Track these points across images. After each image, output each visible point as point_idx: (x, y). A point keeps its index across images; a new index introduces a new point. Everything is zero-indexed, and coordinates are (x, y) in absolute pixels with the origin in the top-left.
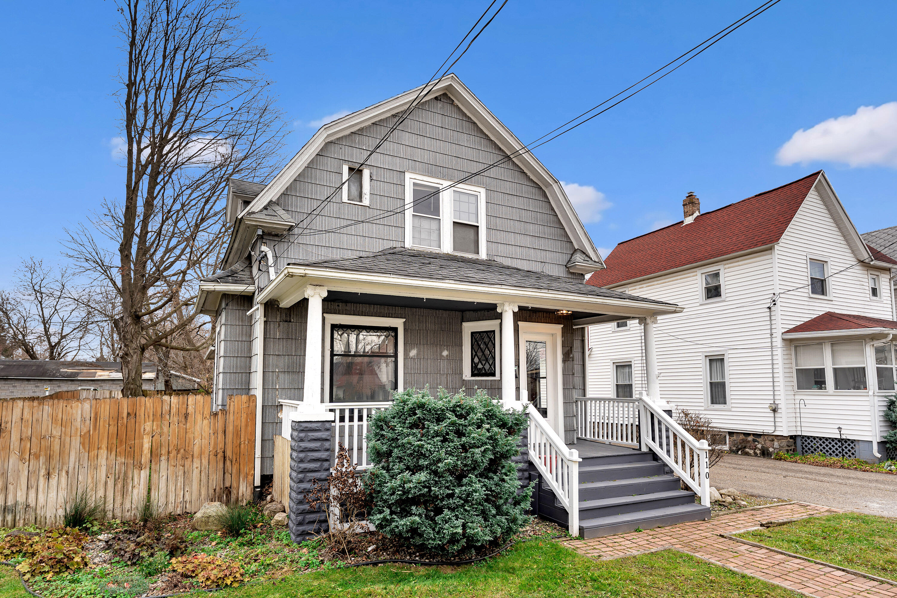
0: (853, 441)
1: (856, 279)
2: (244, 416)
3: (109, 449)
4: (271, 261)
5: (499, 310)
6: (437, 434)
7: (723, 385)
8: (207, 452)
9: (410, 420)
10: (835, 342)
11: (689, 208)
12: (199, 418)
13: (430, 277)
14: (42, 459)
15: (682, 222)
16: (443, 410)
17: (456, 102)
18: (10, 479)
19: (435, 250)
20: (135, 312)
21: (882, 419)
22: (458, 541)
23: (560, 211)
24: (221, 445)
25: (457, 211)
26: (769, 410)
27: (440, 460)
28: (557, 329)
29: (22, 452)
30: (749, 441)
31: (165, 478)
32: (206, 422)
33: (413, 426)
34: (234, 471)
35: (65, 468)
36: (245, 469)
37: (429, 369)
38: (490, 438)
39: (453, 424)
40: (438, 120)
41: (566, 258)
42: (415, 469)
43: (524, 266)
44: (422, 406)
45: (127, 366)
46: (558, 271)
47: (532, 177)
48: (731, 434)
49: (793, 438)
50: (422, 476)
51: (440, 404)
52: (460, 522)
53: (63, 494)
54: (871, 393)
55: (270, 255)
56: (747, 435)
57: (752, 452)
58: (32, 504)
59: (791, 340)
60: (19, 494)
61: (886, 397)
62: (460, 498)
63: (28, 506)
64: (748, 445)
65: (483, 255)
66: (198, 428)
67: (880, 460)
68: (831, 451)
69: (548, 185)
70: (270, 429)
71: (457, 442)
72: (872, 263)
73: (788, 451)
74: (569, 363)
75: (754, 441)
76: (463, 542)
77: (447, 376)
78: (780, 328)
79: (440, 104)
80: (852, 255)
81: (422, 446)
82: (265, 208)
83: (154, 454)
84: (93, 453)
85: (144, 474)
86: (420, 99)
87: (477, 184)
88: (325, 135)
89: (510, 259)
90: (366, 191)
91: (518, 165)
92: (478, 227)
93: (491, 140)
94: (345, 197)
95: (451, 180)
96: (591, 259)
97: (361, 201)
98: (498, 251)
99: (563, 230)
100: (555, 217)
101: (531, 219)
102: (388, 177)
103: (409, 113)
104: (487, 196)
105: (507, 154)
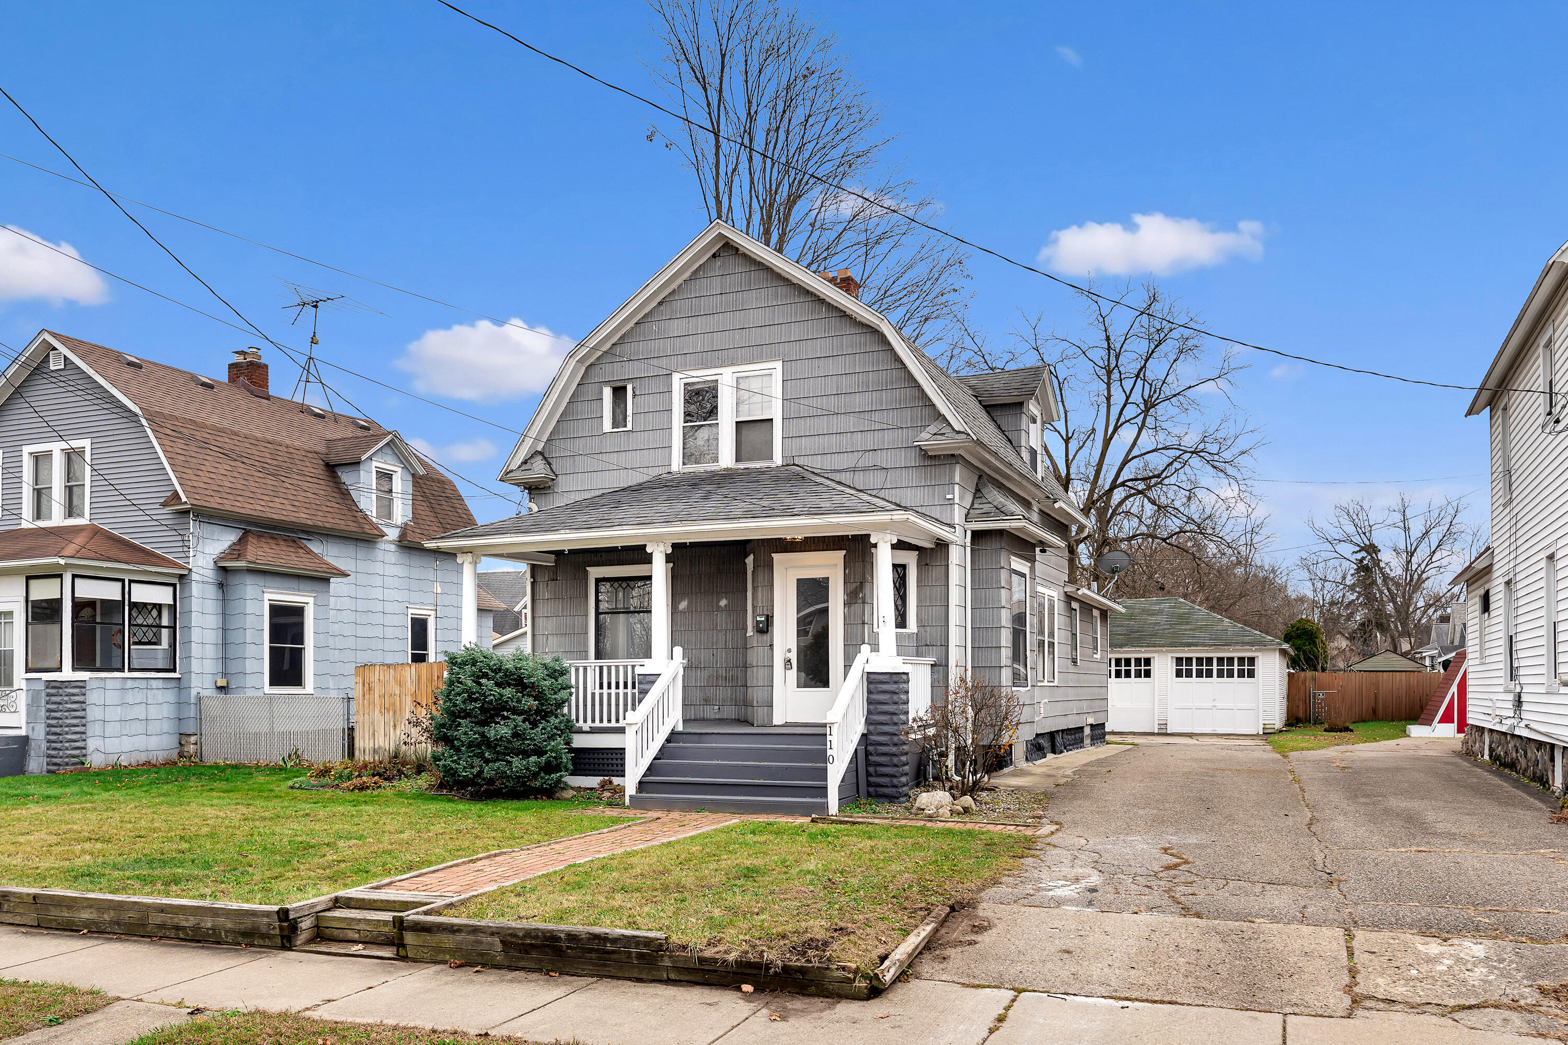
17: (741, 249)
18: (376, 728)
19: (710, 467)
28: (838, 557)
29: (380, 707)
37: (703, 625)
40: (715, 285)
47: (859, 318)
63: (385, 750)
65: (777, 460)
69: (879, 325)
74: (857, 608)
77: (726, 633)
82: (524, 463)
86: (689, 267)
87: (771, 357)
88: (573, 362)
89: (819, 456)
90: (629, 412)
91: (836, 307)
92: (772, 419)
93: (794, 284)
94: (607, 426)
95: (733, 364)
96: (953, 429)
97: (625, 426)
98: (800, 449)
99: (917, 388)
100: (903, 370)
101: (858, 386)
102: (654, 386)
103: (679, 292)
104: (785, 371)
105: (819, 296)
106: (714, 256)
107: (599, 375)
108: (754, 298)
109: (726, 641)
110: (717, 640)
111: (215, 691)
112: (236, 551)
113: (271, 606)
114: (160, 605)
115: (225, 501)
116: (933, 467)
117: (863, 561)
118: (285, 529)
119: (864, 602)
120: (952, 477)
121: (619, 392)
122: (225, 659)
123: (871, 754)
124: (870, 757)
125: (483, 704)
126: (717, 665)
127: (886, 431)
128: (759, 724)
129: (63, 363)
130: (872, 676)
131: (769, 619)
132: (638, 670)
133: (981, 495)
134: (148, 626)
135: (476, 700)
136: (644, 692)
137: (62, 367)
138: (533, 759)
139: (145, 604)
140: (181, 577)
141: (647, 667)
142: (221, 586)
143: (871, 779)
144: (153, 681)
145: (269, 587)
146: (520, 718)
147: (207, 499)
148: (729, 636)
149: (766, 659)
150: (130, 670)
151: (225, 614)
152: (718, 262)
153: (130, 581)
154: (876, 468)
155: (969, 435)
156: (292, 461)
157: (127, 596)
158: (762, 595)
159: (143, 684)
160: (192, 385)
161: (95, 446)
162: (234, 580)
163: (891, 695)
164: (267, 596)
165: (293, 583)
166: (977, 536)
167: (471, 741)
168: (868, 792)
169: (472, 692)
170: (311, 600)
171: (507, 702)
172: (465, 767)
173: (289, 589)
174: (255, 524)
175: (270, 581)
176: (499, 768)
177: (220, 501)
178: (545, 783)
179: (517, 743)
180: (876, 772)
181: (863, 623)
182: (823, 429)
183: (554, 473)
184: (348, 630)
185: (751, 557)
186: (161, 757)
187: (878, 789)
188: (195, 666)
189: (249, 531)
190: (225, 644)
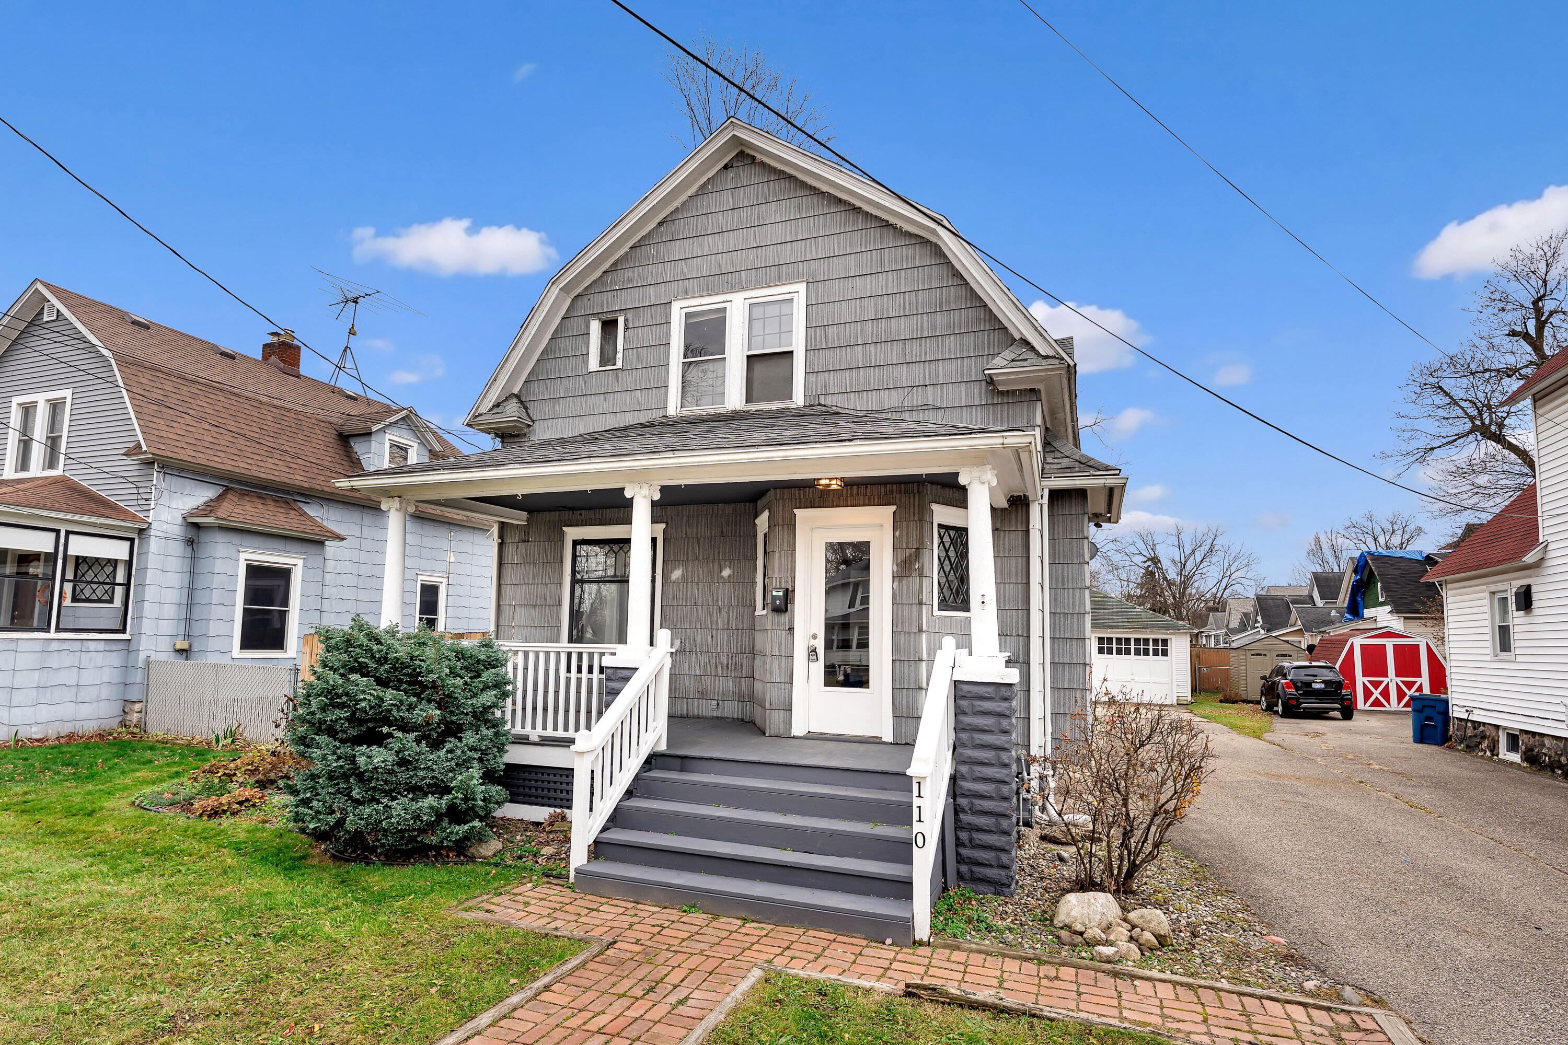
17: (758, 156)
19: (717, 409)
25: (755, 335)
28: (887, 514)
37: (700, 599)
40: (727, 199)
47: (906, 227)
65: (798, 399)
69: (934, 232)
74: (912, 582)
77: (729, 610)
86: (696, 180)
87: (792, 278)
88: (555, 290)
89: (852, 394)
90: (620, 347)
91: (876, 217)
92: (792, 352)
93: (823, 193)
94: (594, 363)
95: (745, 289)
96: (1038, 353)
97: (615, 364)
98: (828, 386)
99: (982, 309)
100: (964, 287)
101: (904, 309)
102: (648, 317)
103: (682, 210)
104: (810, 294)
105: (854, 205)
106: (726, 167)
107: (585, 307)
108: (772, 212)
109: (728, 620)
110: (718, 618)
111: (173, 654)
112: (209, 508)
113: (248, 565)
114: (116, 561)
115: (201, 455)
116: (1006, 406)
117: (921, 520)
118: (278, 490)
119: (921, 575)
120: (1031, 417)
121: (609, 326)
122: (189, 620)
123: (963, 811)
124: (962, 816)
125: (354, 713)
126: (716, 649)
127: (941, 362)
128: (772, 733)
129: (55, 315)
130: (966, 688)
131: (789, 595)
132: (607, 661)
133: (1052, 449)
134: (99, 583)
135: (343, 706)
136: (614, 693)
137: (54, 318)
138: (430, 800)
139: (97, 559)
140: (141, 531)
141: (620, 656)
142: (190, 542)
143: (965, 852)
144: (90, 642)
145: (246, 547)
146: (412, 736)
147: (176, 450)
148: (733, 614)
149: (783, 648)
150: (58, 629)
151: (192, 573)
152: (731, 174)
153: (68, 533)
154: (926, 407)
155: (1063, 359)
156: (299, 427)
157: (61, 548)
158: (780, 563)
159: (77, 646)
160: (209, 353)
161: (76, 396)
162: (205, 537)
163: (997, 718)
164: (243, 556)
165: (279, 544)
166: (1056, 496)
167: (331, 771)
168: (958, 872)
169: (336, 694)
170: (300, 563)
171: (389, 711)
172: (318, 812)
173: (273, 549)
174: (240, 482)
175: (248, 540)
176: (370, 816)
177: (194, 454)
178: (446, 839)
179: (403, 776)
180: (971, 840)
181: (921, 603)
182: (858, 362)
183: (531, 418)
184: (348, 594)
185: (766, 514)
186: (90, 727)
187: (976, 869)
188: (147, 626)
189: (232, 489)
190: (190, 604)
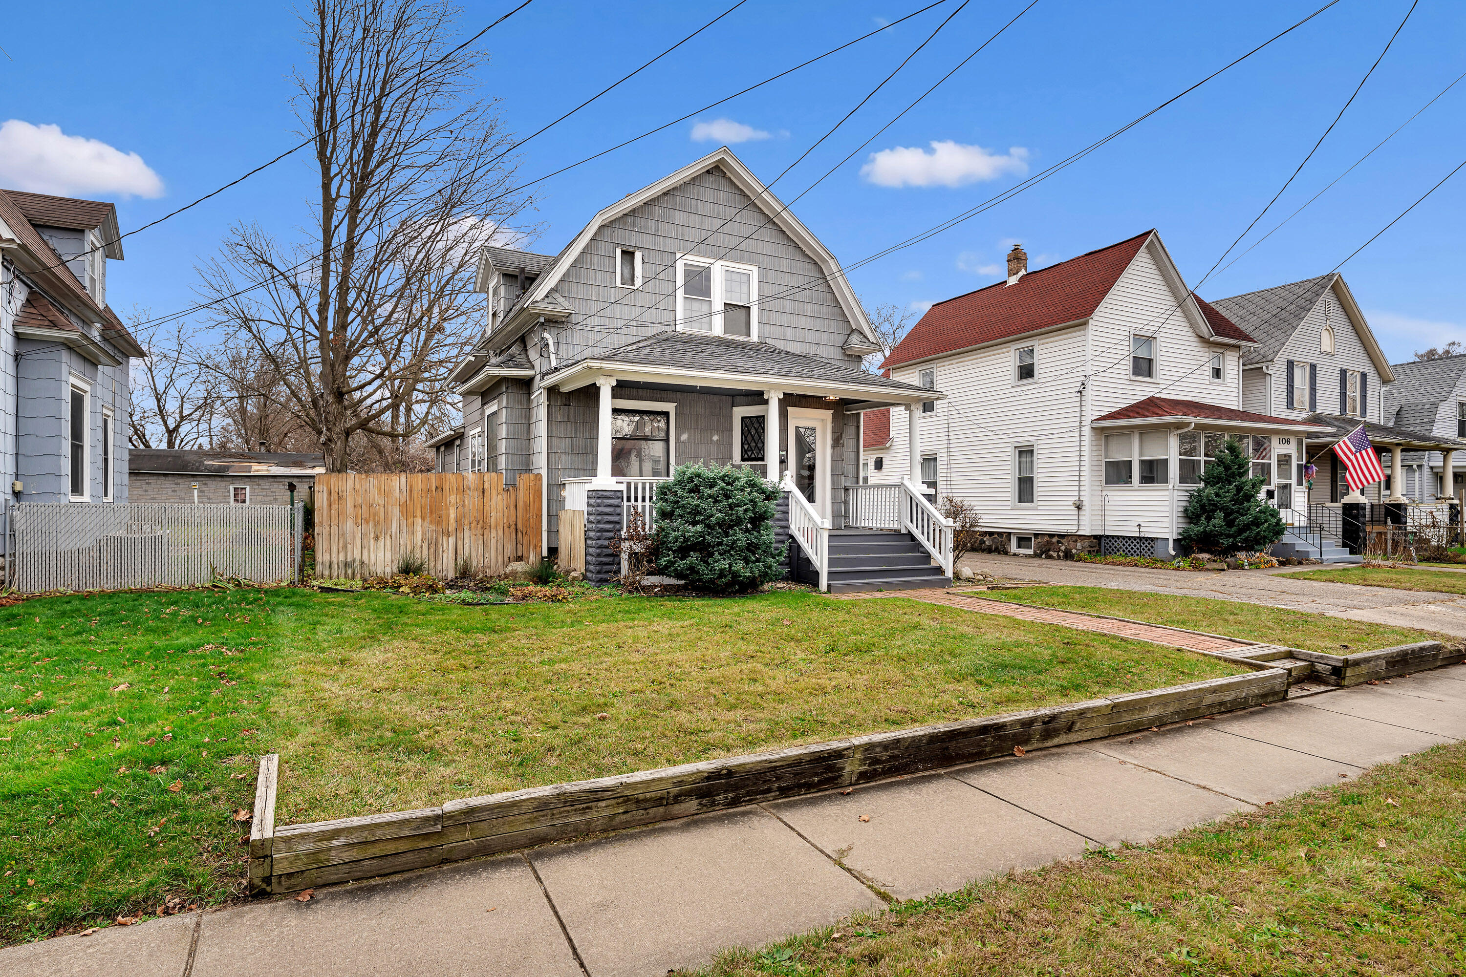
0: (1152, 539)
1: (1192, 357)
2: (532, 493)
3: (423, 518)
4: (552, 348)
5: (765, 397)
6: (710, 496)
7: (1031, 480)
8: (502, 524)
9: (689, 486)
10: (1144, 431)
11: (1014, 265)
12: (494, 492)
13: (703, 368)
14: (371, 524)
15: (1006, 282)
16: (714, 479)
17: (728, 174)
18: (349, 540)
19: (705, 332)
20: (338, 388)
21: (1180, 515)
22: (726, 576)
23: (837, 289)
24: (513, 518)
25: (728, 291)
26: (1073, 508)
27: (712, 516)
28: (828, 414)
29: (355, 517)
30: (1053, 543)
31: (468, 544)
32: (500, 497)
33: (691, 491)
34: (525, 542)
35: (389, 533)
36: (534, 541)
37: (700, 454)
38: (751, 501)
39: (722, 489)
40: (709, 195)
41: (842, 338)
42: (694, 523)
43: (794, 348)
44: (698, 476)
45: (331, 455)
46: (831, 354)
47: (807, 252)
48: (1036, 535)
49: (1098, 538)
50: (699, 528)
51: (711, 475)
52: (728, 561)
53: (389, 555)
54: (1171, 487)
55: (550, 342)
56: (1051, 536)
57: (1055, 554)
58: (366, 561)
59: (1102, 429)
60: (355, 552)
61: (1186, 491)
62: (728, 545)
63: (363, 563)
64: (1052, 547)
65: (755, 337)
66: (493, 502)
67: (1174, 557)
68: (1132, 551)
69: (824, 261)
70: (554, 505)
71: (725, 502)
72: (1211, 339)
73: (1089, 552)
74: (838, 449)
75: (1059, 542)
76: (729, 577)
77: (719, 454)
78: (1089, 416)
79: (711, 178)
80: (1190, 330)
81: (698, 506)
82: (547, 296)
83: (459, 523)
84: (411, 520)
85: (452, 540)
86: (693, 175)
87: (750, 261)
88: (599, 220)
89: (782, 341)
90: (639, 274)
91: (791, 238)
92: (750, 307)
93: (766, 215)
94: (618, 280)
95: (722, 259)
97: (633, 285)
98: (770, 333)
99: (839, 309)
100: (832, 294)
102: (661, 259)
103: (680, 190)
104: (760, 274)
105: (782, 229)
107: (610, 236)
112: (40, 316)
121: (628, 255)
122: (17, 455)
142: (16, 358)
145: (72, 368)
151: (18, 397)
162: (35, 353)
164: (70, 379)
165: (81, 366)
170: (89, 389)
173: (81, 372)
175: (72, 360)
182: (785, 322)
189: (36, 292)
190: (19, 435)
